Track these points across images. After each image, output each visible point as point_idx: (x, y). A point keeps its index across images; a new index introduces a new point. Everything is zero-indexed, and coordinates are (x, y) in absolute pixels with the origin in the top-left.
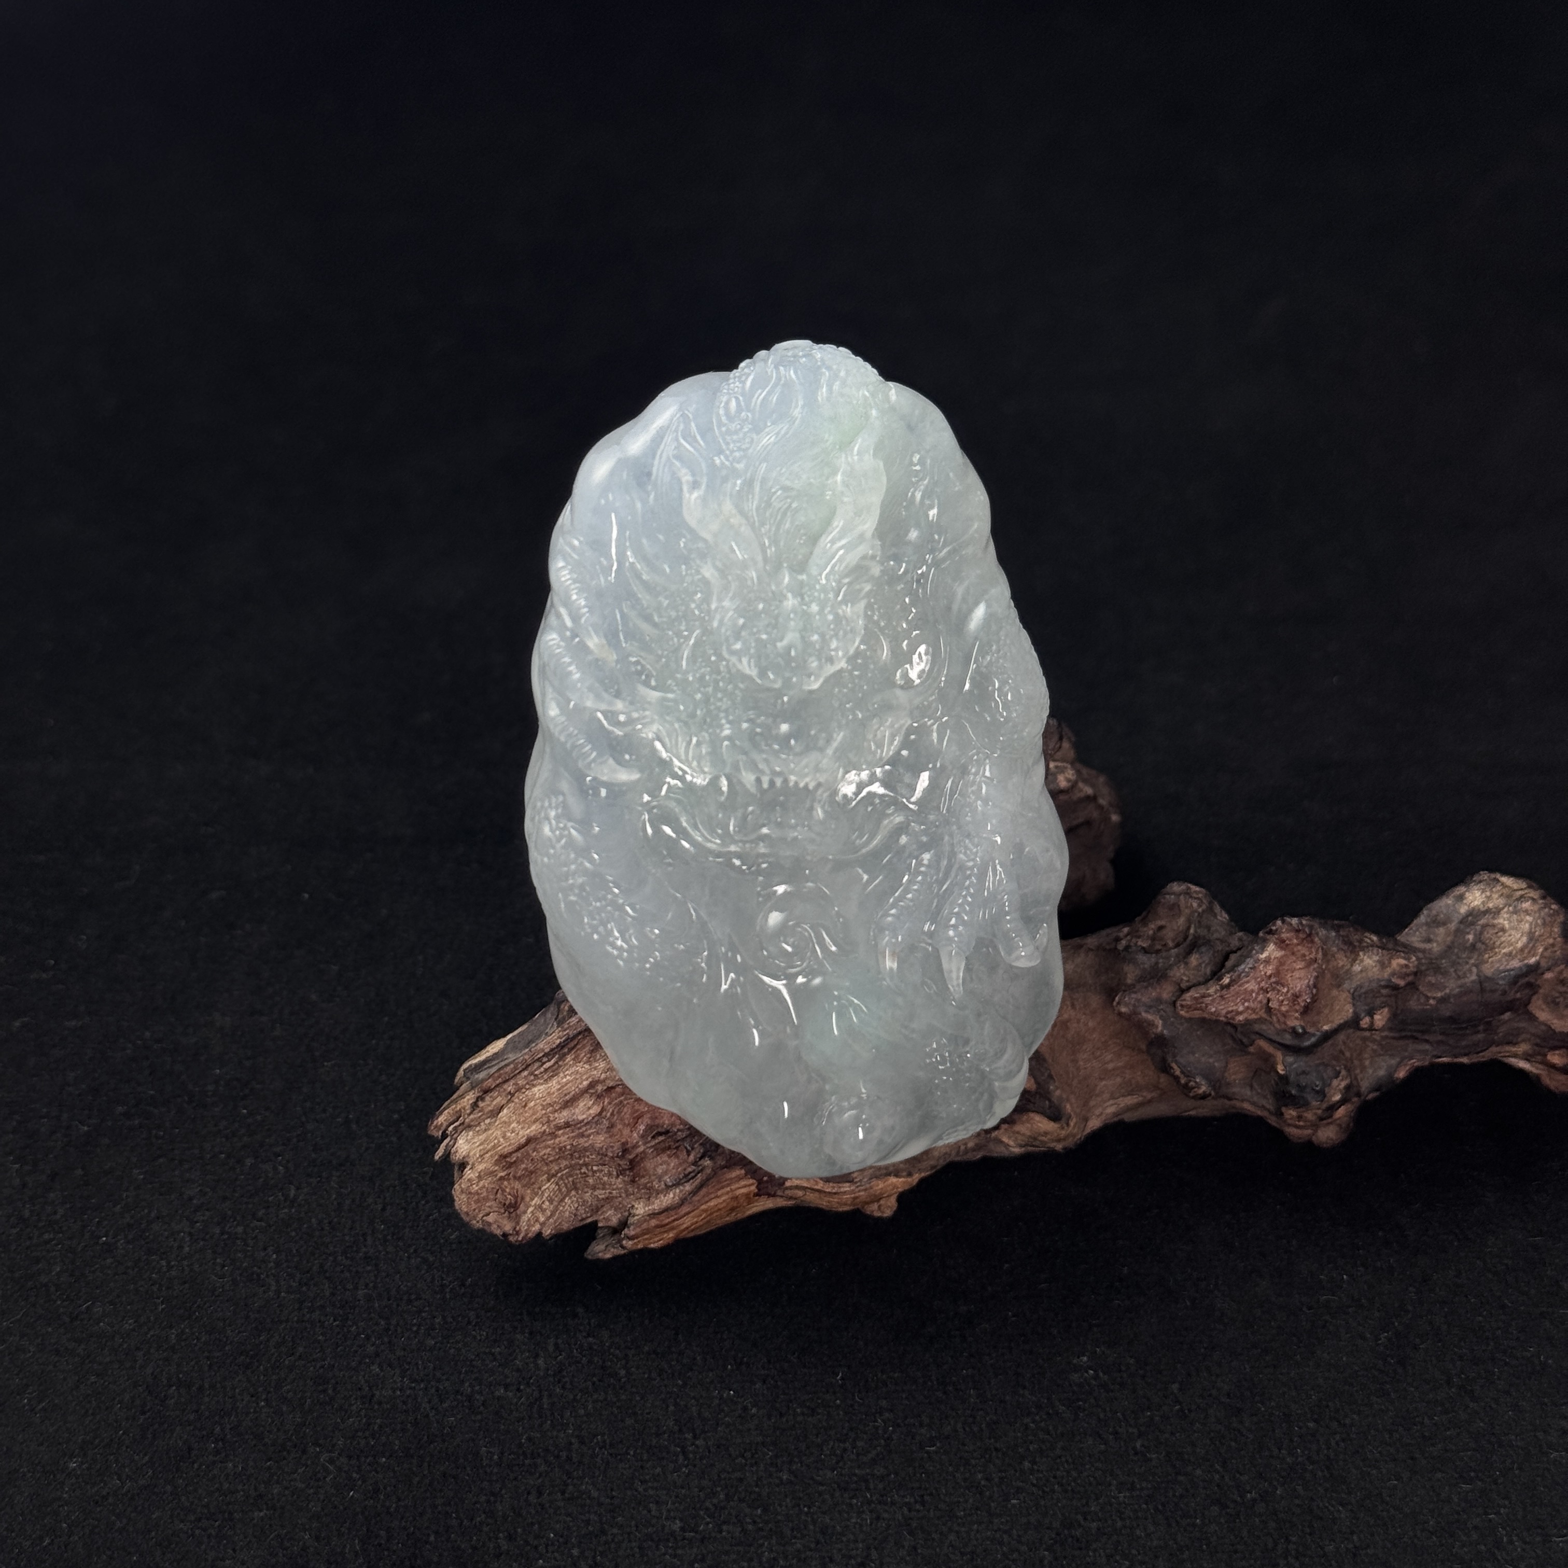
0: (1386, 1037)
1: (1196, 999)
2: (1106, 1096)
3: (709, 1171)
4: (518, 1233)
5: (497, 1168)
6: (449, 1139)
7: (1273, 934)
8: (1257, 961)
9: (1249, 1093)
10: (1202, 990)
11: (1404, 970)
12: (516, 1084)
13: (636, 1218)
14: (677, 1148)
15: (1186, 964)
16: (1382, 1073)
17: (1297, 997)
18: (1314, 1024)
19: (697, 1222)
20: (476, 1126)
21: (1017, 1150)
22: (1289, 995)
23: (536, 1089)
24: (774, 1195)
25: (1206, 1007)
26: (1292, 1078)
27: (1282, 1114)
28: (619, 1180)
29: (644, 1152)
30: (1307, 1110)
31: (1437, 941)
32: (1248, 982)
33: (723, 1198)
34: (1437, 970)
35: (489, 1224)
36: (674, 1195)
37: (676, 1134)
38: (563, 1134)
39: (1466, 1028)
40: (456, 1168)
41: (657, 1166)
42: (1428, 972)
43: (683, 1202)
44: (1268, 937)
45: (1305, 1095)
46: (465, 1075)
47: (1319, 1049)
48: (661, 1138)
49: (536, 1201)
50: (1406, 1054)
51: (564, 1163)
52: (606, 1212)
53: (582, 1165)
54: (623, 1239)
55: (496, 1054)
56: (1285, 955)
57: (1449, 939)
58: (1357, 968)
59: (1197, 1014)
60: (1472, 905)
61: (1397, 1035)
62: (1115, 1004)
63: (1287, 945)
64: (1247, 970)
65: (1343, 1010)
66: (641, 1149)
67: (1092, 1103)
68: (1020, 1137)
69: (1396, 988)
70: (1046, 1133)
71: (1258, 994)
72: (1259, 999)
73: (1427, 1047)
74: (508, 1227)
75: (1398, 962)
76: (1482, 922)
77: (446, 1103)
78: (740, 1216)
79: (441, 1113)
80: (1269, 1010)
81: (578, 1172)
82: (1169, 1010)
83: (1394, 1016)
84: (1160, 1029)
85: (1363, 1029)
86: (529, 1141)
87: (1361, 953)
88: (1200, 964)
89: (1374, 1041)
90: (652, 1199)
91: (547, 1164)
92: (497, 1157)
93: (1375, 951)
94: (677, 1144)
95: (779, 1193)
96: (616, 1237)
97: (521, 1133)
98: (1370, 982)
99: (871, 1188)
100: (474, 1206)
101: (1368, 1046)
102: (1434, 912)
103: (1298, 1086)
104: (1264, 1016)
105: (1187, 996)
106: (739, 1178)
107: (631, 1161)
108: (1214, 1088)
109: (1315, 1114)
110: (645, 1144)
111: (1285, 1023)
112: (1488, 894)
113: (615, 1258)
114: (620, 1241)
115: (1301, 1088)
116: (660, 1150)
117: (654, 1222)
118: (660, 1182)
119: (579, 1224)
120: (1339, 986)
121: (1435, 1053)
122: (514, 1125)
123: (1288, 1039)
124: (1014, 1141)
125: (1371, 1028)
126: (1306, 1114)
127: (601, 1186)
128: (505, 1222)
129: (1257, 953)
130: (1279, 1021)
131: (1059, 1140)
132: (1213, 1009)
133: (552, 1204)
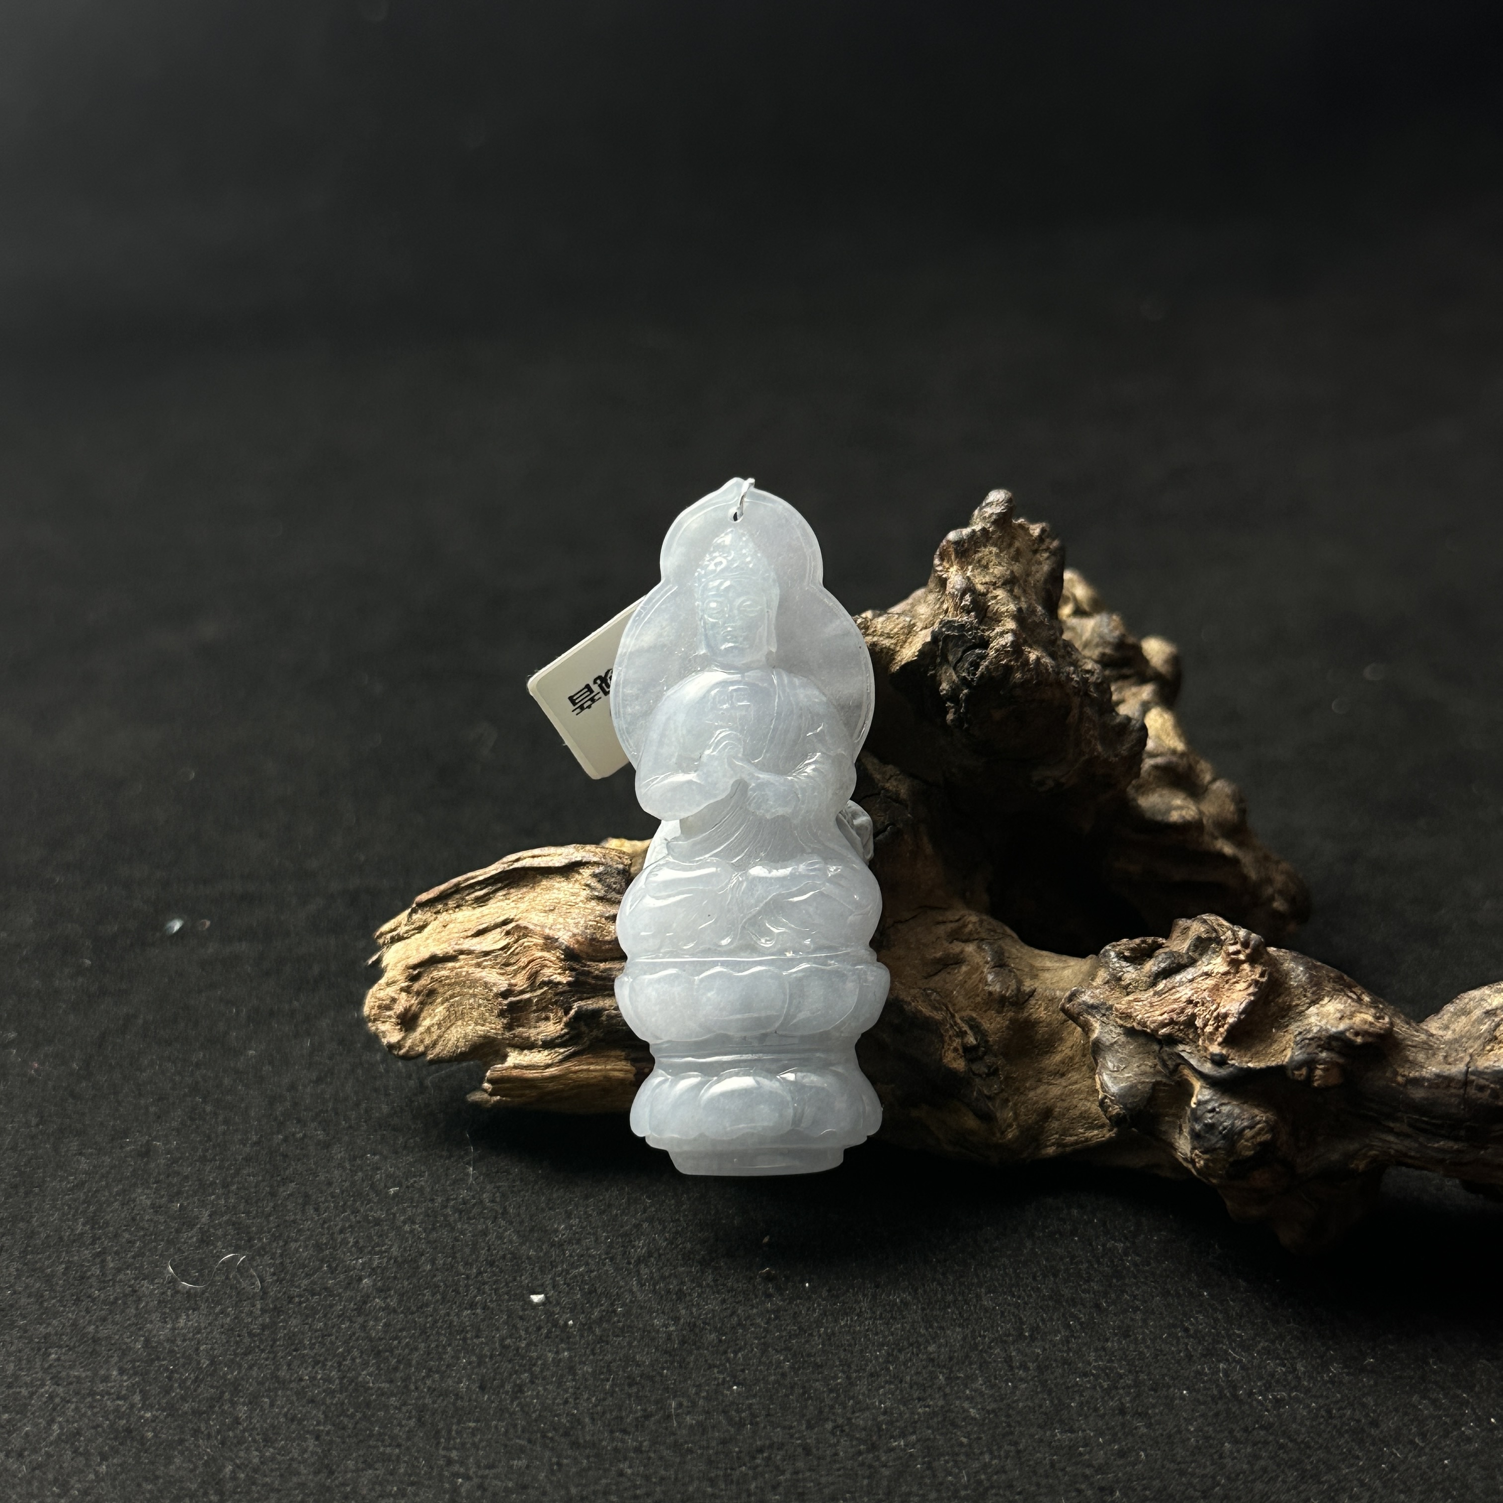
1: (1129, 1003)
3: (585, 1039)
4: (402, 1047)
5: (402, 978)
6: (382, 949)
9: (1177, 1137)
10: (1138, 995)
17: (1224, 1018)
23: (460, 914)
25: (1135, 1013)
28: (498, 1020)
29: (529, 999)
31: (1453, 1029)
33: (595, 1074)
35: (382, 1032)
36: (548, 1053)
38: (463, 960)
39: (1440, 1127)
43: (553, 1063)
44: (1217, 948)
49: (428, 1022)
53: (471, 996)
56: (1229, 972)
57: (1465, 1028)
58: (1314, 1011)
64: (1184, 979)
65: (1282, 1053)
66: (528, 995)
69: (1349, 1044)
71: (1186, 1006)
72: (1185, 1012)
74: (394, 1039)
75: (1364, 1017)
79: (388, 922)
80: (1194, 1029)
81: (467, 1002)
84: (1095, 1035)
86: (432, 957)
87: (1326, 999)
90: (526, 1051)
91: (443, 986)
92: (405, 968)
93: (1344, 999)
97: (431, 949)
98: (1322, 1029)
102: (1465, 1002)
104: (1190, 1035)
105: (1125, 1000)
106: (618, 1058)
107: (512, 1004)
111: (1207, 1048)
117: (515, 1073)
122: (429, 941)
123: (1207, 1068)
124: (943, 1133)
127: (482, 1022)
131: (990, 1148)
133: (439, 1028)
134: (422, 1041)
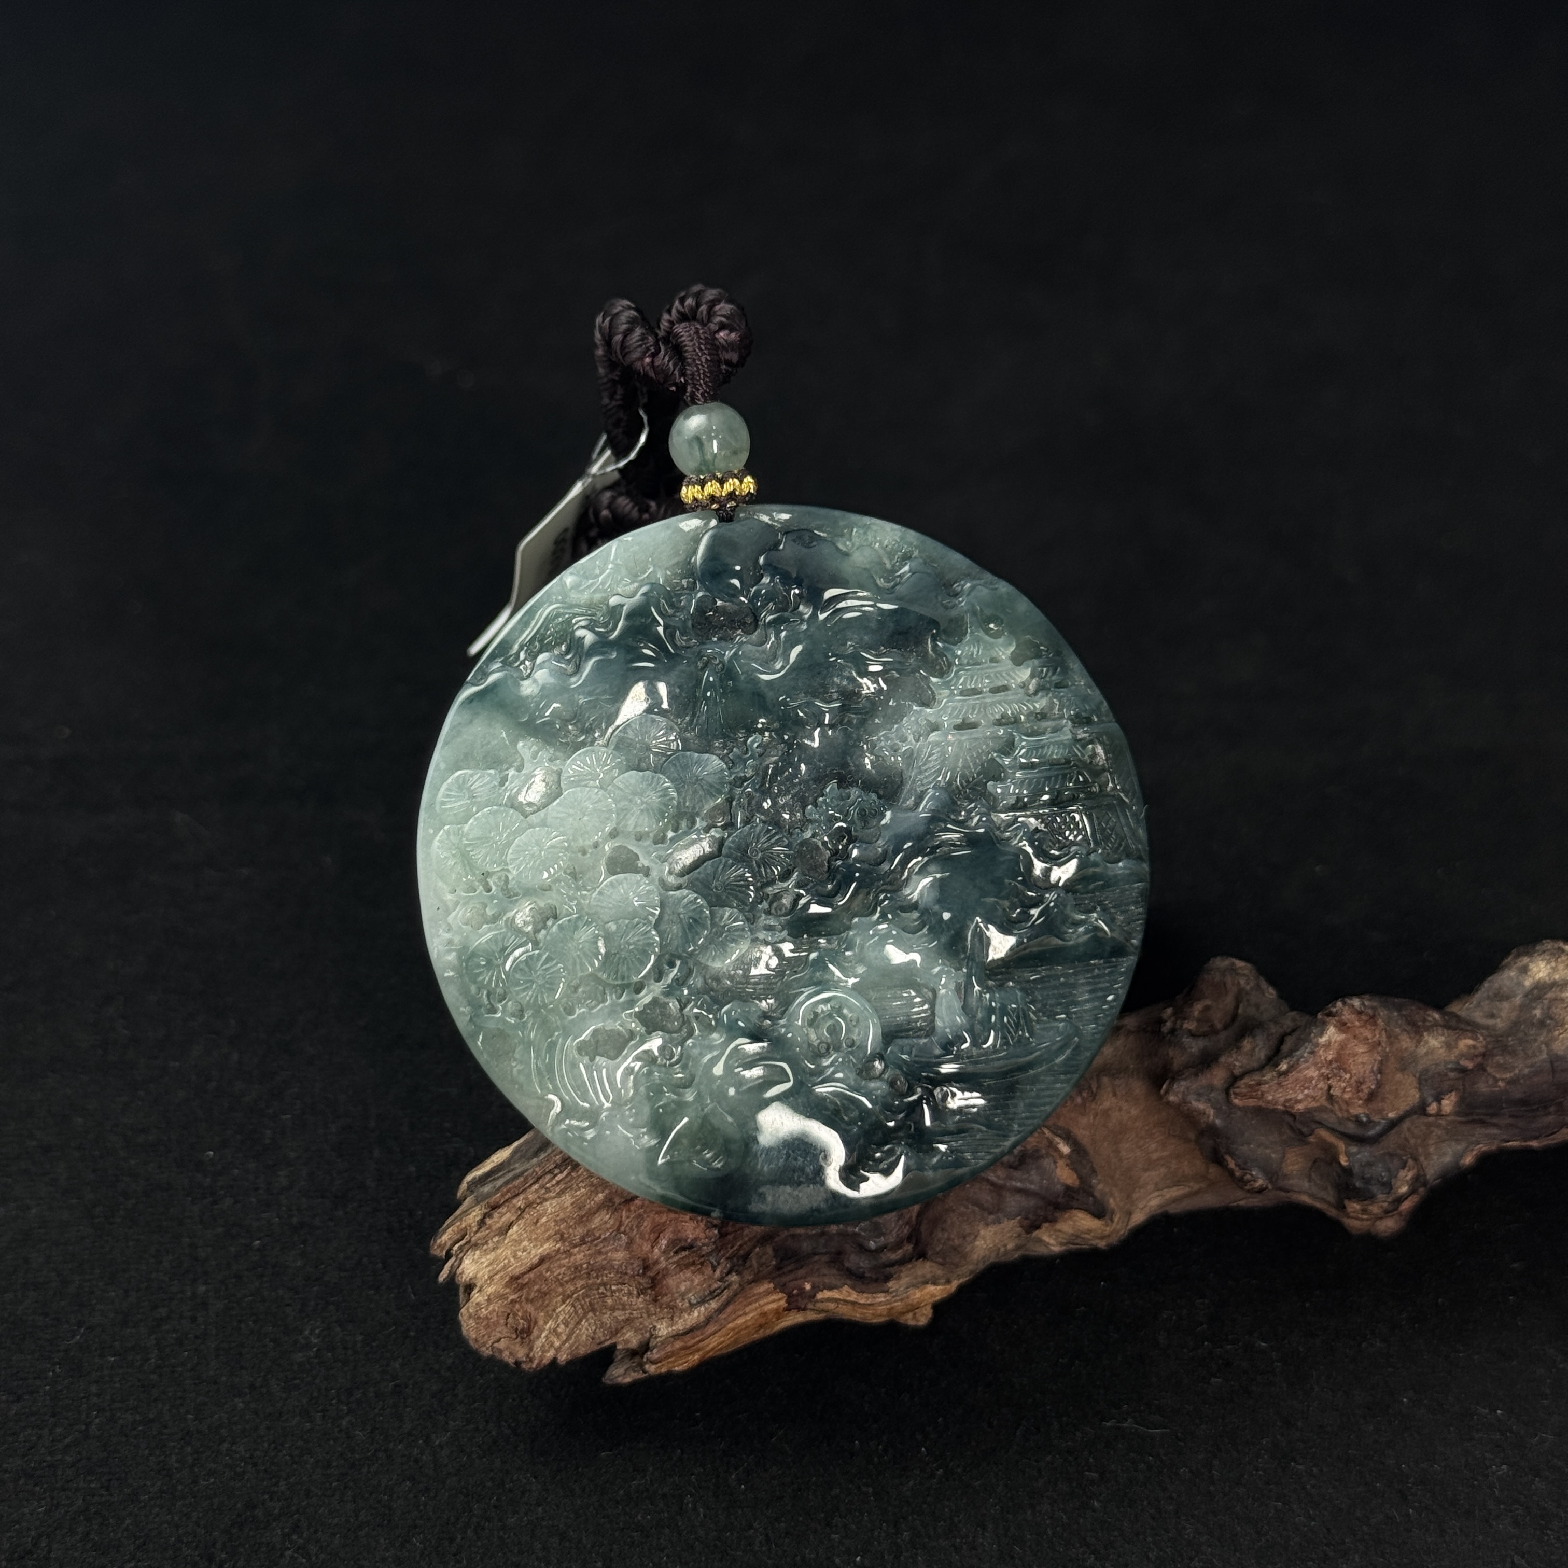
0: (1453, 1122)
1: (1250, 1086)
2: (1151, 1187)
3: (735, 1287)
4: (531, 1360)
5: (508, 1290)
6: (453, 1259)
7: (1334, 1016)
8: (1317, 1045)
9: (1306, 1185)
10: (1257, 1077)
11: (1472, 1051)
12: (526, 1198)
13: (658, 1339)
14: (702, 1264)
15: (1239, 1048)
16: (1447, 1159)
17: (1361, 1083)
18: (1380, 1111)
19: (723, 1342)
20: (483, 1245)
21: (1056, 1249)
22: (1353, 1081)
23: (548, 1203)
24: (804, 1309)
25: (1262, 1095)
26: (1356, 1169)
27: (1344, 1207)
28: (640, 1300)
29: (666, 1268)
30: (1373, 1203)
31: (1501, 1017)
32: (1308, 1068)
33: (751, 1315)
34: (1505, 1049)
35: (501, 1351)
36: (699, 1313)
37: (700, 1248)
38: (579, 1252)
39: (1537, 1109)
40: (461, 1289)
41: (680, 1283)
42: (1495, 1051)
43: (708, 1320)
44: (1328, 1019)
45: (1370, 1187)
46: (469, 1188)
47: (1384, 1138)
48: (684, 1254)
49: (550, 1324)
50: (1474, 1139)
51: (580, 1283)
52: (625, 1334)
53: (600, 1285)
54: (646, 1363)
55: (502, 1164)
56: (1348, 1039)
57: (1514, 1014)
58: (1422, 1050)
59: (1251, 1103)
60: (1537, 977)
61: (1463, 1119)
62: (1162, 1092)
63: (1349, 1028)
64: (1305, 1055)
65: (1411, 1096)
66: (663, 1264)
67: (1135, 1196)
68: (1061, 1235)
69: (1464, 1071)
70: (1089, 1231)
71: (1318, 1080)
72: (1319, 1086)
73: (1495, 1131)
74: (521, 1354)
75: (1466, 1043)
76: (1549, 995)
77: (449, 1220)
78: (768, 1332)
79: (445, 1231)
80: (1330, 1097)
81: (595, 1292)
82: (1221, 1097)
83: (1461, 1101)
84: (1211, 1118)
85: (1430, 1115)
86: (542, 1261)
87: (1425, 1034)
88: (1254, 1049)
89: (1439, 1126)
90: (676, 1319)
91: (562, 1285)
92: (507, 1279)
93: (1440, 1032)
94: (702, 1260)
95: (810, 1306)
96: (637, 1359)
97: (533, 1252)
98: (1437, 1065)
99: (908, 1297)
100: (483, 1332)
101: (1432, 1132)
102: (1496, 985)
103: (1363, 1178)
104: (1326, 1104)
105: (1241, 1083)
106: (768, 1293)
107: (653, 1279)
108: (1271, 1182)
109: (1382, 1207)
110: (667, 1259)
111: (1348, 1111)
112: (1553, 964)
113: (635, 1384)
114: (641, 1365)
115: (1367, 1181)
116: (683, 1266)
117: (678, 1344)
118: (683, 1300)
119: (596, 1348)
120: (1403, 1069)
121: (1504, 1137)
122: (525, 1243)
123: (1351, 1128)
124: (1055, 1239)
125: (1439, 1115)
126: (1370, 1208)
127: (620, 1307)
128: (518, 1348)
129: (1315, 1037)
130: (1341, 1109)
131: (1102, 1238)
132: (1270, 1098)
133: (567, 1326)
134: (552, 1345)
